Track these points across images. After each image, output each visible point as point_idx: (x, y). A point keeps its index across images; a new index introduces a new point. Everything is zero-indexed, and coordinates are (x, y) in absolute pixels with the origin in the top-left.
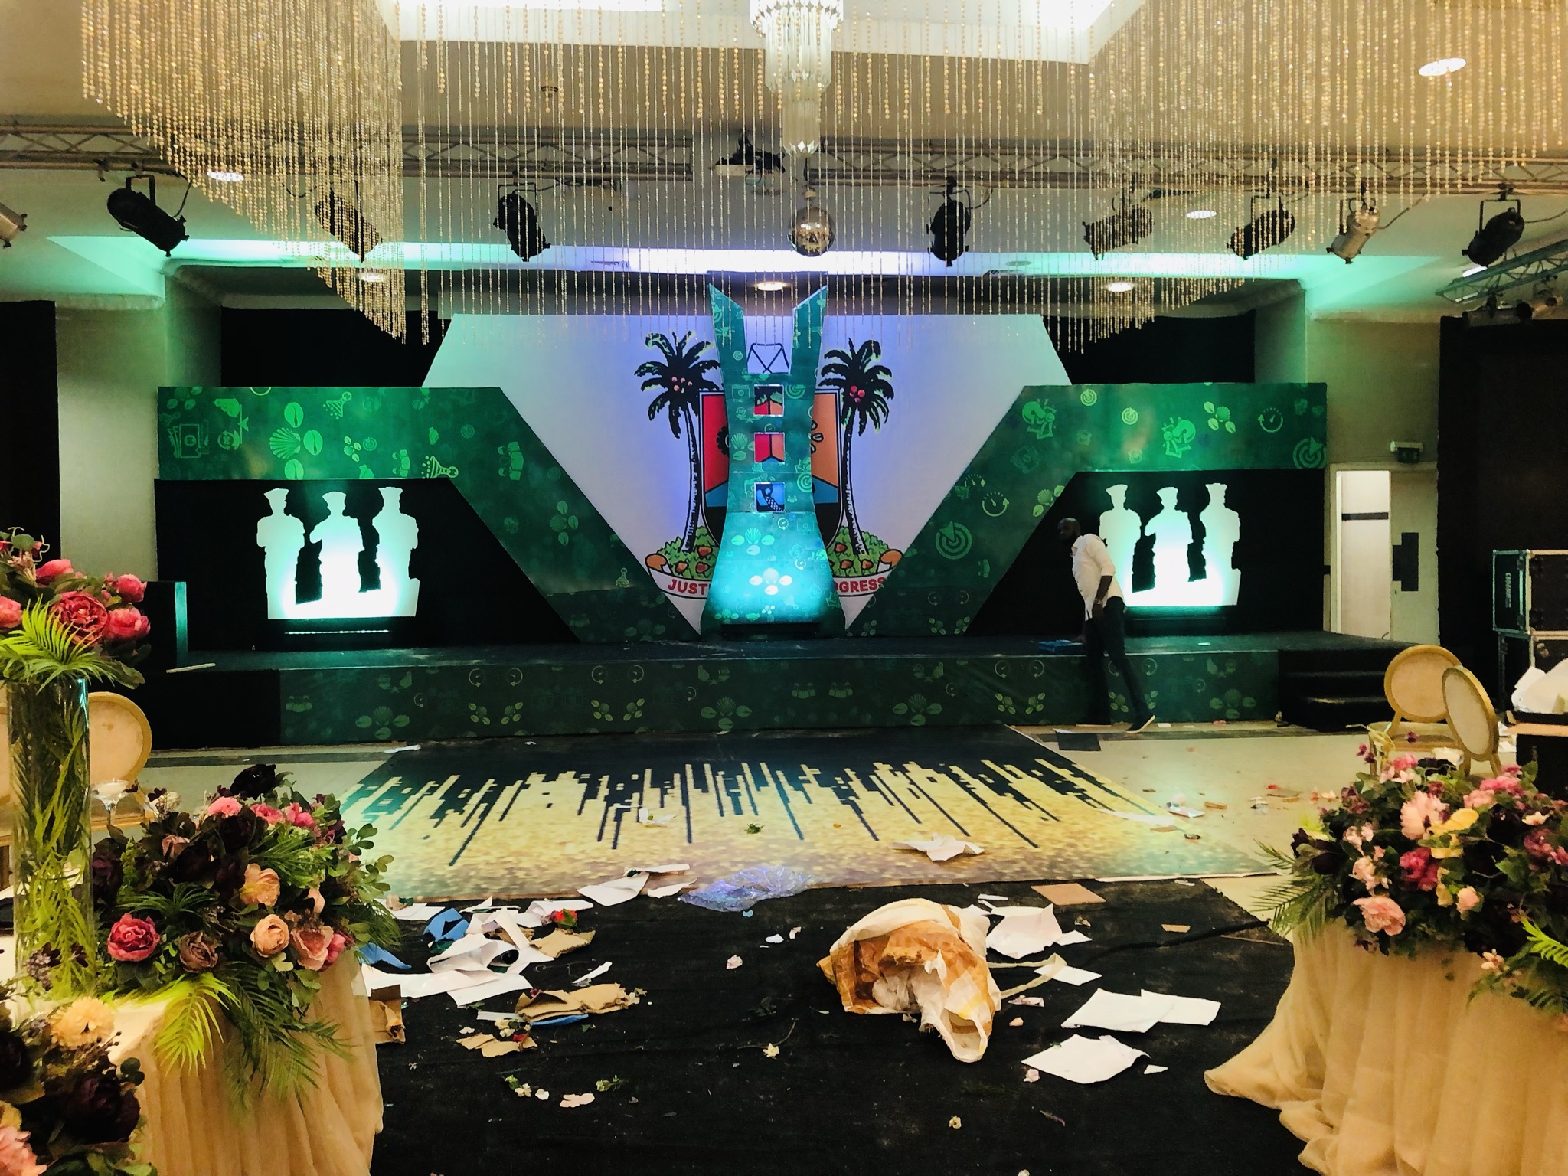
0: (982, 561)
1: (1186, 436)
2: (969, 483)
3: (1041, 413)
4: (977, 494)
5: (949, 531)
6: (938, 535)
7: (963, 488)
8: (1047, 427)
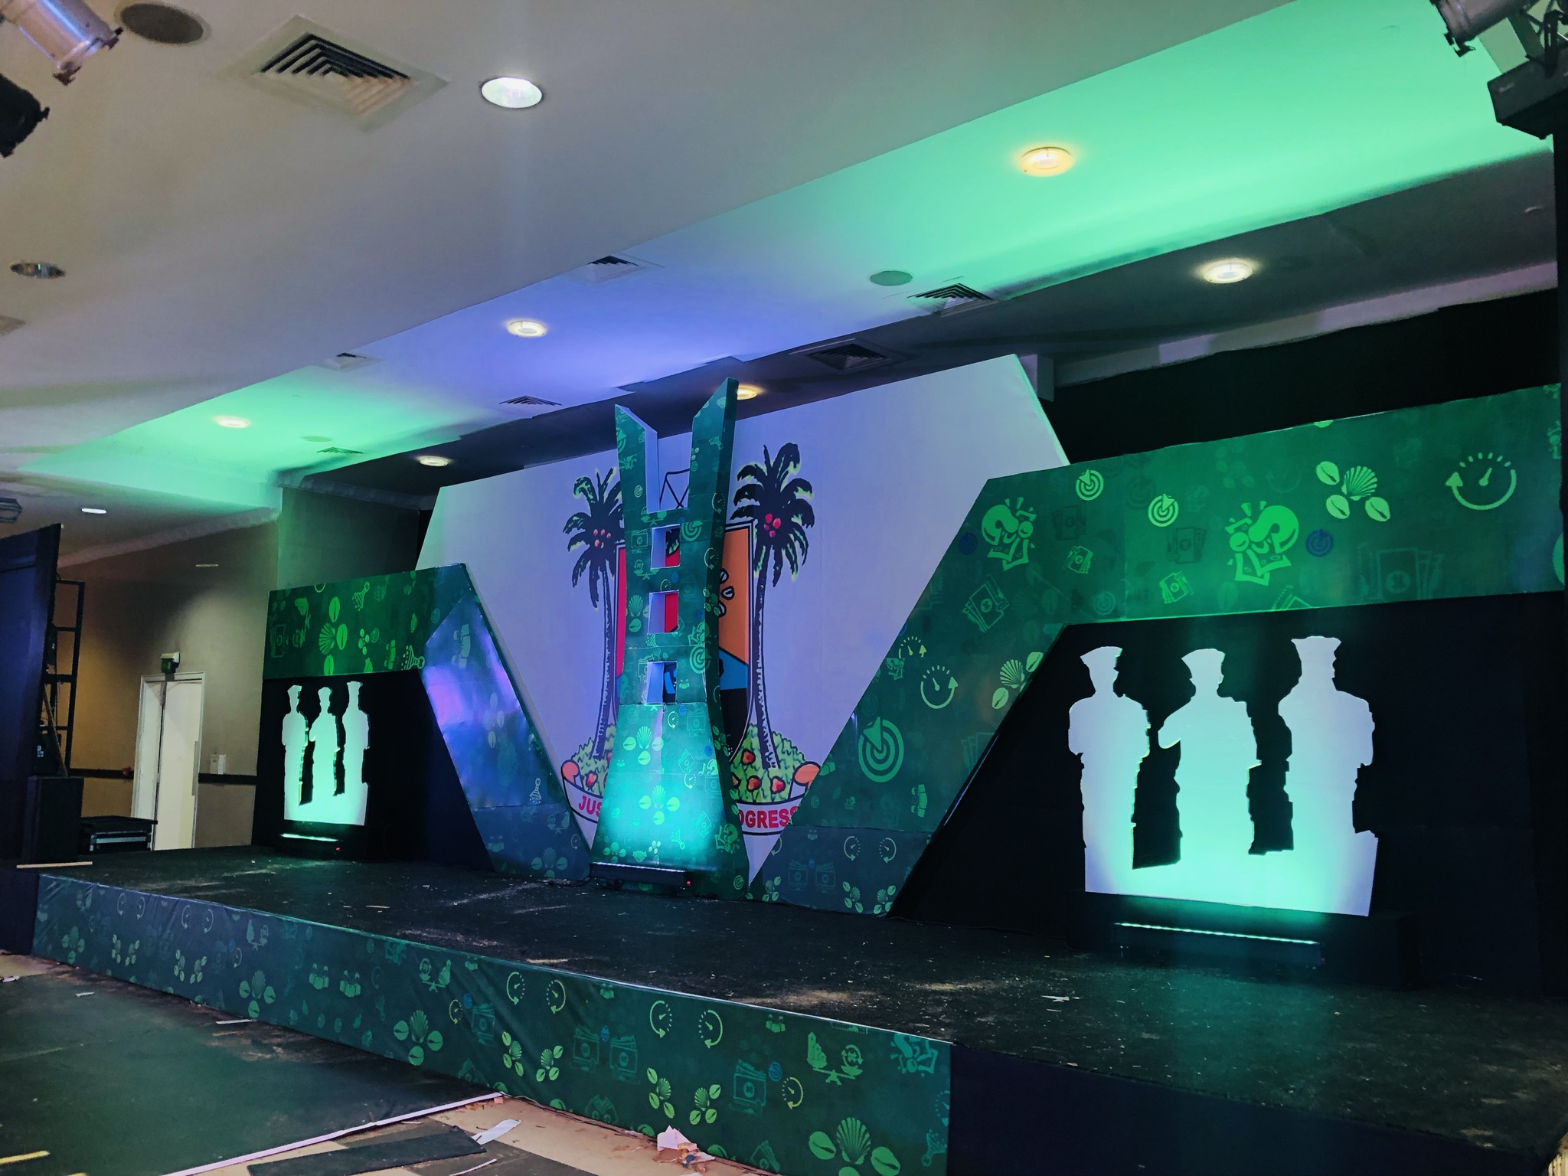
0: (917, 787)
1: (1277, 539)
2: (905, 653)
3: (1011, 524)
4: (914, 669)
5: (873, 733)
6: (862, 739)
7: (896, 661)
8: (1019, 548)
